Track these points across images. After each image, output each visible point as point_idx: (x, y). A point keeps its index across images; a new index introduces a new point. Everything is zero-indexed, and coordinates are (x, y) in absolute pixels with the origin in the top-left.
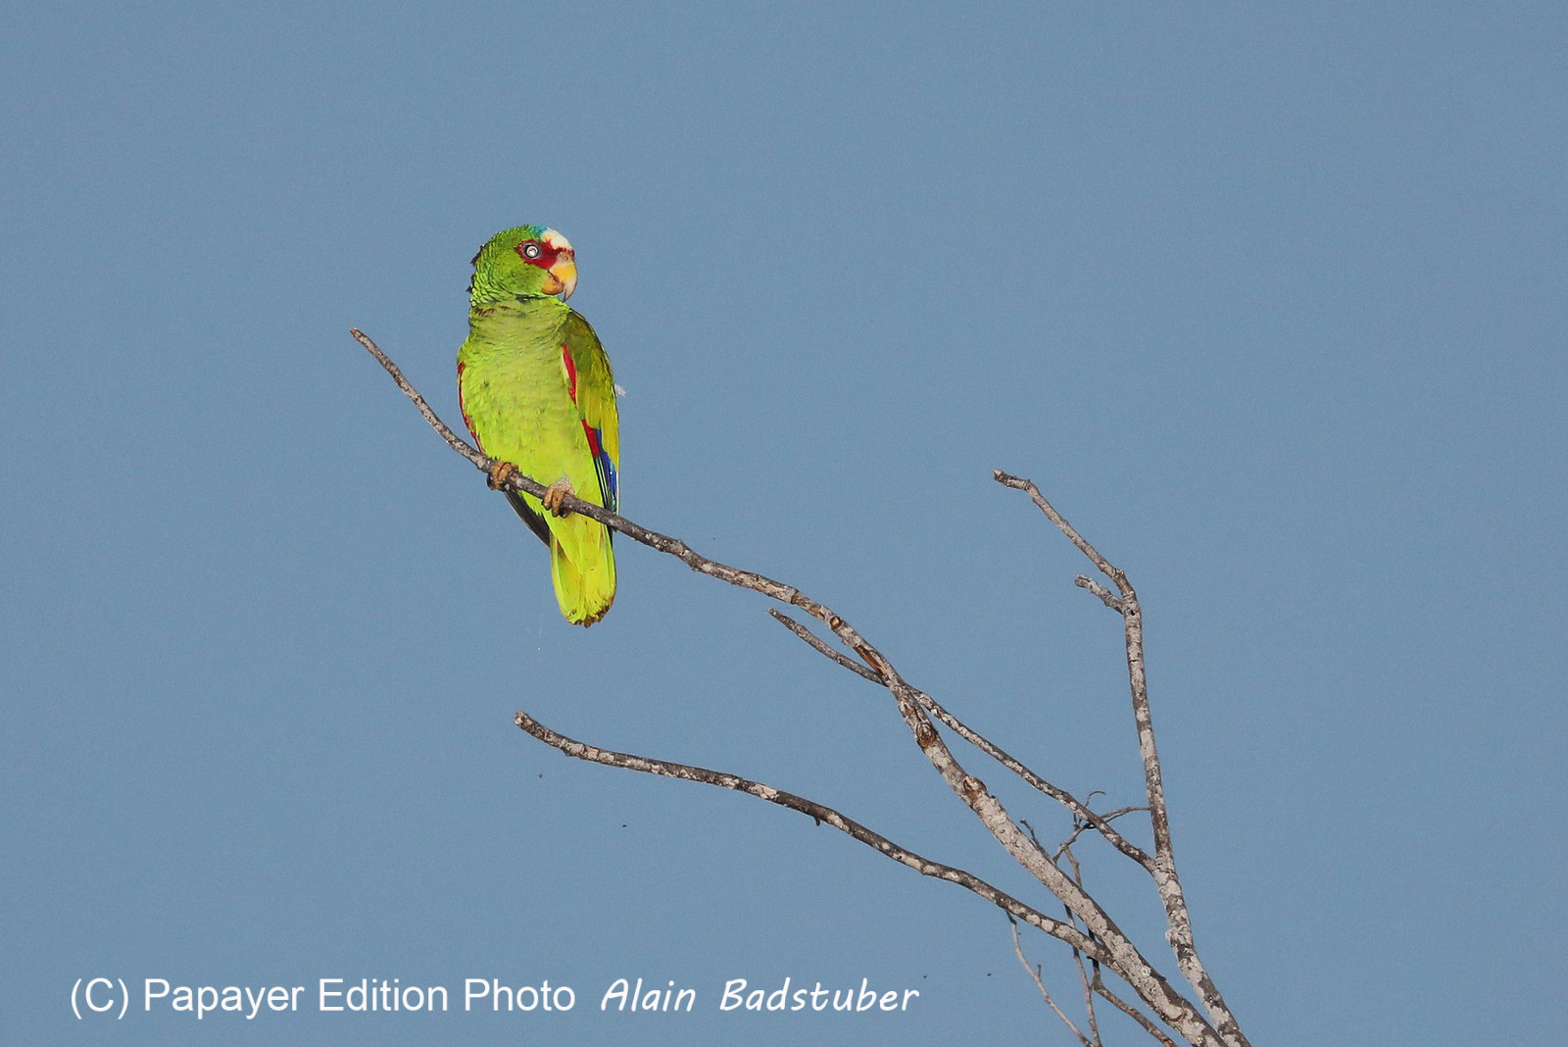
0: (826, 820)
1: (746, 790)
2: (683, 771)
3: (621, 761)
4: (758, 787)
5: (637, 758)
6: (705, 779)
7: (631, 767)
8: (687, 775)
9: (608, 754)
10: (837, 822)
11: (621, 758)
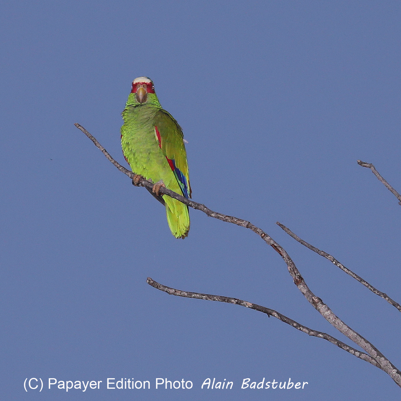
0: (272, 315)
1: (240, 304)
2: (215, 298)
3: (190, 295)
4: (244, 303)
5: (196, 294)
6: (224, 300)
7: (194, 297)
8: (217, 300)
9: (185, 293)
10: (276, 315)
11: (190, 294)
